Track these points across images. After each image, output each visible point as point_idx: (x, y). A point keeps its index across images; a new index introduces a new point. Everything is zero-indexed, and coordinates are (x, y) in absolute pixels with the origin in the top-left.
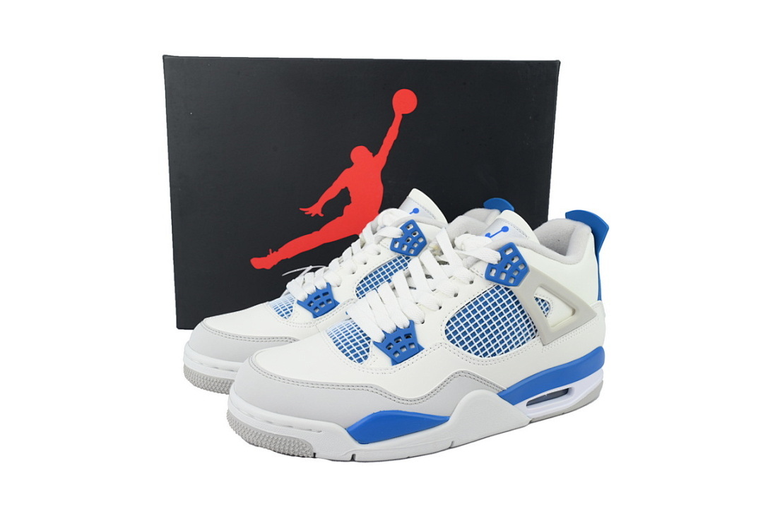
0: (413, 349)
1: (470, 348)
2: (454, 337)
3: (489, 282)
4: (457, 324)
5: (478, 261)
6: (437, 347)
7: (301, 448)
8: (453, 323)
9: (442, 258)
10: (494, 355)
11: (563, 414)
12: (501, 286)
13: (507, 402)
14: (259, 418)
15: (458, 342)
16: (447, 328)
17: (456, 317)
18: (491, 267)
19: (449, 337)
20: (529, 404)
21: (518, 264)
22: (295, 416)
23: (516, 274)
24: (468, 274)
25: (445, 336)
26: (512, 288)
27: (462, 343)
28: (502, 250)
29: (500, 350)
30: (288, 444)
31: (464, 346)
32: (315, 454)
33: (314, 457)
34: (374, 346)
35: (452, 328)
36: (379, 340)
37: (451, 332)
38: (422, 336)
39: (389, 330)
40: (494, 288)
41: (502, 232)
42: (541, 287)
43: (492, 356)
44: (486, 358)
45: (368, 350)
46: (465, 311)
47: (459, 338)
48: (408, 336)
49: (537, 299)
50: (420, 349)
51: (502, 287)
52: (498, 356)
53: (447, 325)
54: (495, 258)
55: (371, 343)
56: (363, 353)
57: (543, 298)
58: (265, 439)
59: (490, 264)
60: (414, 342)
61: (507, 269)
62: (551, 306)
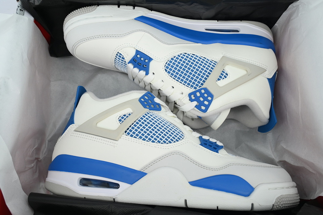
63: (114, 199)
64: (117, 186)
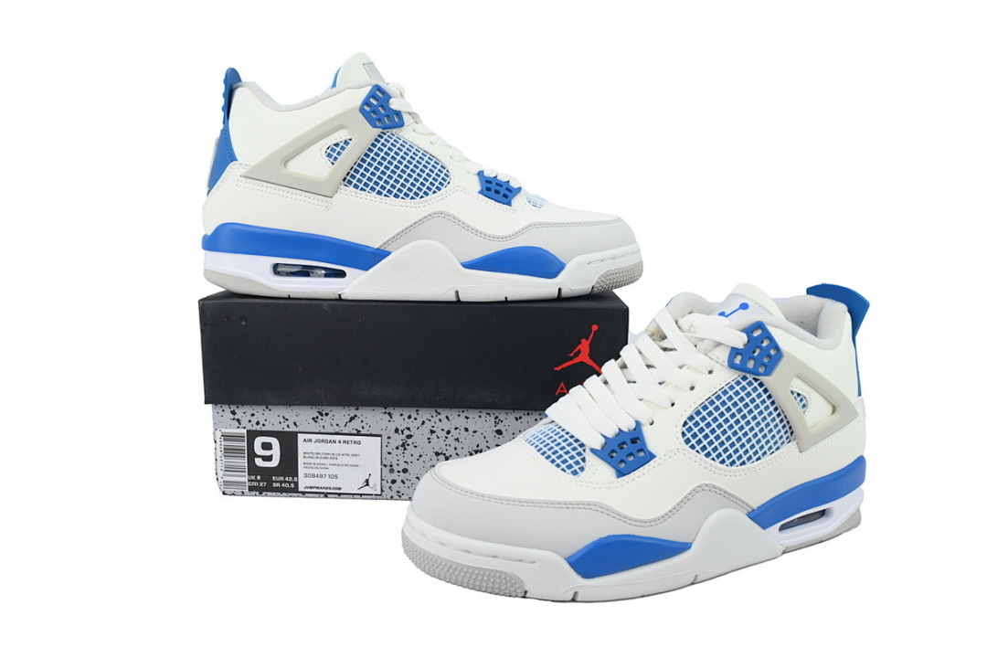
0: (642, 457)
1: (714, 455)
2: (693, 442)
3: (733, 371)
4: (697, 424)
5: (718, 344)
6: (673, 454)
7: (509, 585)
8: (690, 424)
9: (665, 344)
10: (743, 463)
11: (821, 542)
12: (748, 375)
13: (757, 526)
14: (450, 546)
15: (698, 448)
16: (684, 429)
17: (695, 416)
18: (735, 352)
19: (687, 441)
20: (782, 528)
21: (768, 348)
22: (501, 543)
23: (766, 360)
24: (706, 362)
25: (682, 440)
26: (762, 379)
27: (704, 448)
28: (748, 331)
29: (750, 458)
30: (492, 580)
31: (706, 452)
32: (526, 592)
33: (524, 597)
34: (591, 454)
35: (690, 429)
36: (598, 447)
37: (689, 435)
38: (652, 440)
39: (610, 434)
40: (739, 379)
41: (741, 310)
42: (798, 377)
43: (741, 465)
44: (734, 467)
45: (584, 460)
46: (705, 408)
47: (699, 442)
48: (634, 441)
49: (792, 392)
50: (652, 456)
51: (750, 378)
52: (748, 465)
53: (684, 426)
54: (740, 340)
55: (587, 451)
56: (577, 463)
57: (800, 392)
58: (462, 574)
59: (733, 349)
60: (643, 449)
61: (756, 354)
62: (809, 402)
63: (340, 295)
64: (342, 274)
